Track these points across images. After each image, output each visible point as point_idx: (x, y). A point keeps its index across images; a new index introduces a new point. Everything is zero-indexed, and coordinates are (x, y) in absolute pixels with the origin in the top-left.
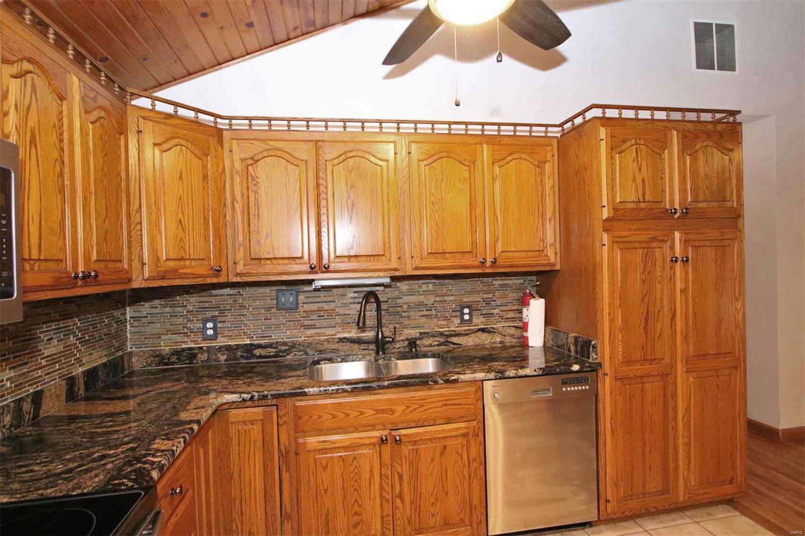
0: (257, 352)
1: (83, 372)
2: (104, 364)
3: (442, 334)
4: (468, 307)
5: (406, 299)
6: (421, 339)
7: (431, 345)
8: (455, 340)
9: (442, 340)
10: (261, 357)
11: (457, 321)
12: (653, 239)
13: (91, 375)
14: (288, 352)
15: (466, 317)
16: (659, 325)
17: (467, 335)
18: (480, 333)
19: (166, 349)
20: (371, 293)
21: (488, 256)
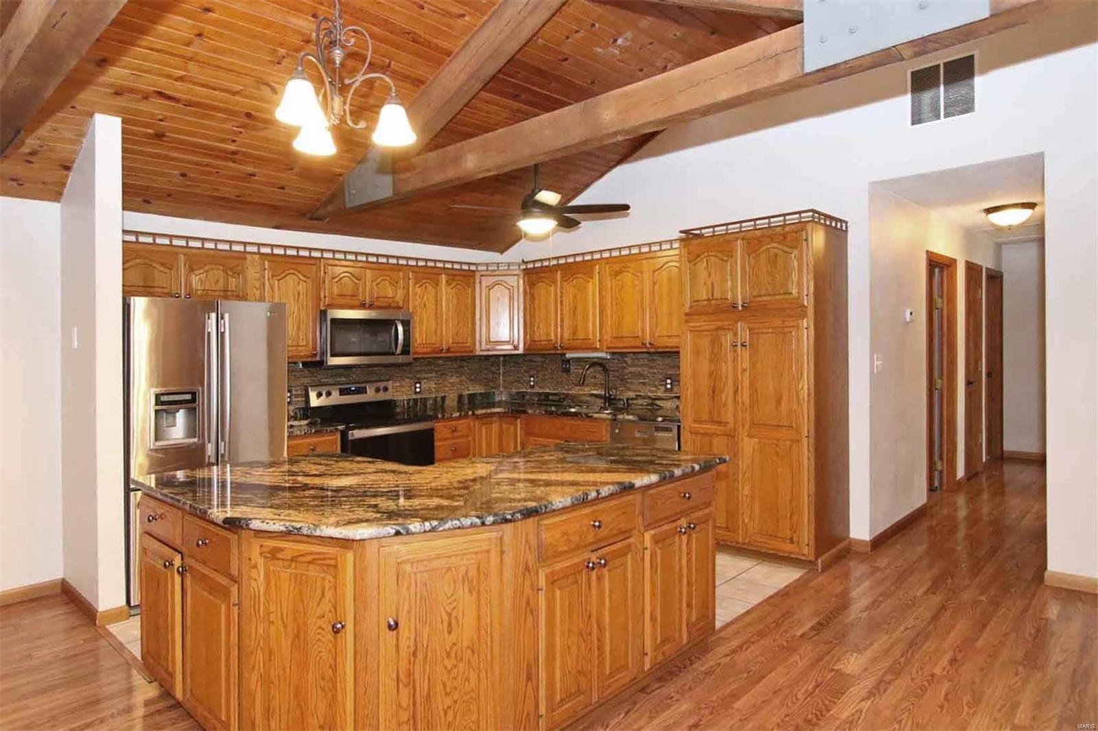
0: (551, 397)
1: (468, 395)
2: (481, 394)
3: (650, 398)
4: (670, 378)
5: (631, 369)
6: (636, 399)
7: (642, 405)
8: (658, 402)
9: (650, 402)
10: (552, 401)
11: (662, 388)
12: (720, 328)
13: (472, 397)
14: (564, 399)
15: (669, 386)
16: (724, 396)
17: (666, 399)
18: (675, 400)
19: (514, 391)
20: (595, 363)
21: (648, 340)
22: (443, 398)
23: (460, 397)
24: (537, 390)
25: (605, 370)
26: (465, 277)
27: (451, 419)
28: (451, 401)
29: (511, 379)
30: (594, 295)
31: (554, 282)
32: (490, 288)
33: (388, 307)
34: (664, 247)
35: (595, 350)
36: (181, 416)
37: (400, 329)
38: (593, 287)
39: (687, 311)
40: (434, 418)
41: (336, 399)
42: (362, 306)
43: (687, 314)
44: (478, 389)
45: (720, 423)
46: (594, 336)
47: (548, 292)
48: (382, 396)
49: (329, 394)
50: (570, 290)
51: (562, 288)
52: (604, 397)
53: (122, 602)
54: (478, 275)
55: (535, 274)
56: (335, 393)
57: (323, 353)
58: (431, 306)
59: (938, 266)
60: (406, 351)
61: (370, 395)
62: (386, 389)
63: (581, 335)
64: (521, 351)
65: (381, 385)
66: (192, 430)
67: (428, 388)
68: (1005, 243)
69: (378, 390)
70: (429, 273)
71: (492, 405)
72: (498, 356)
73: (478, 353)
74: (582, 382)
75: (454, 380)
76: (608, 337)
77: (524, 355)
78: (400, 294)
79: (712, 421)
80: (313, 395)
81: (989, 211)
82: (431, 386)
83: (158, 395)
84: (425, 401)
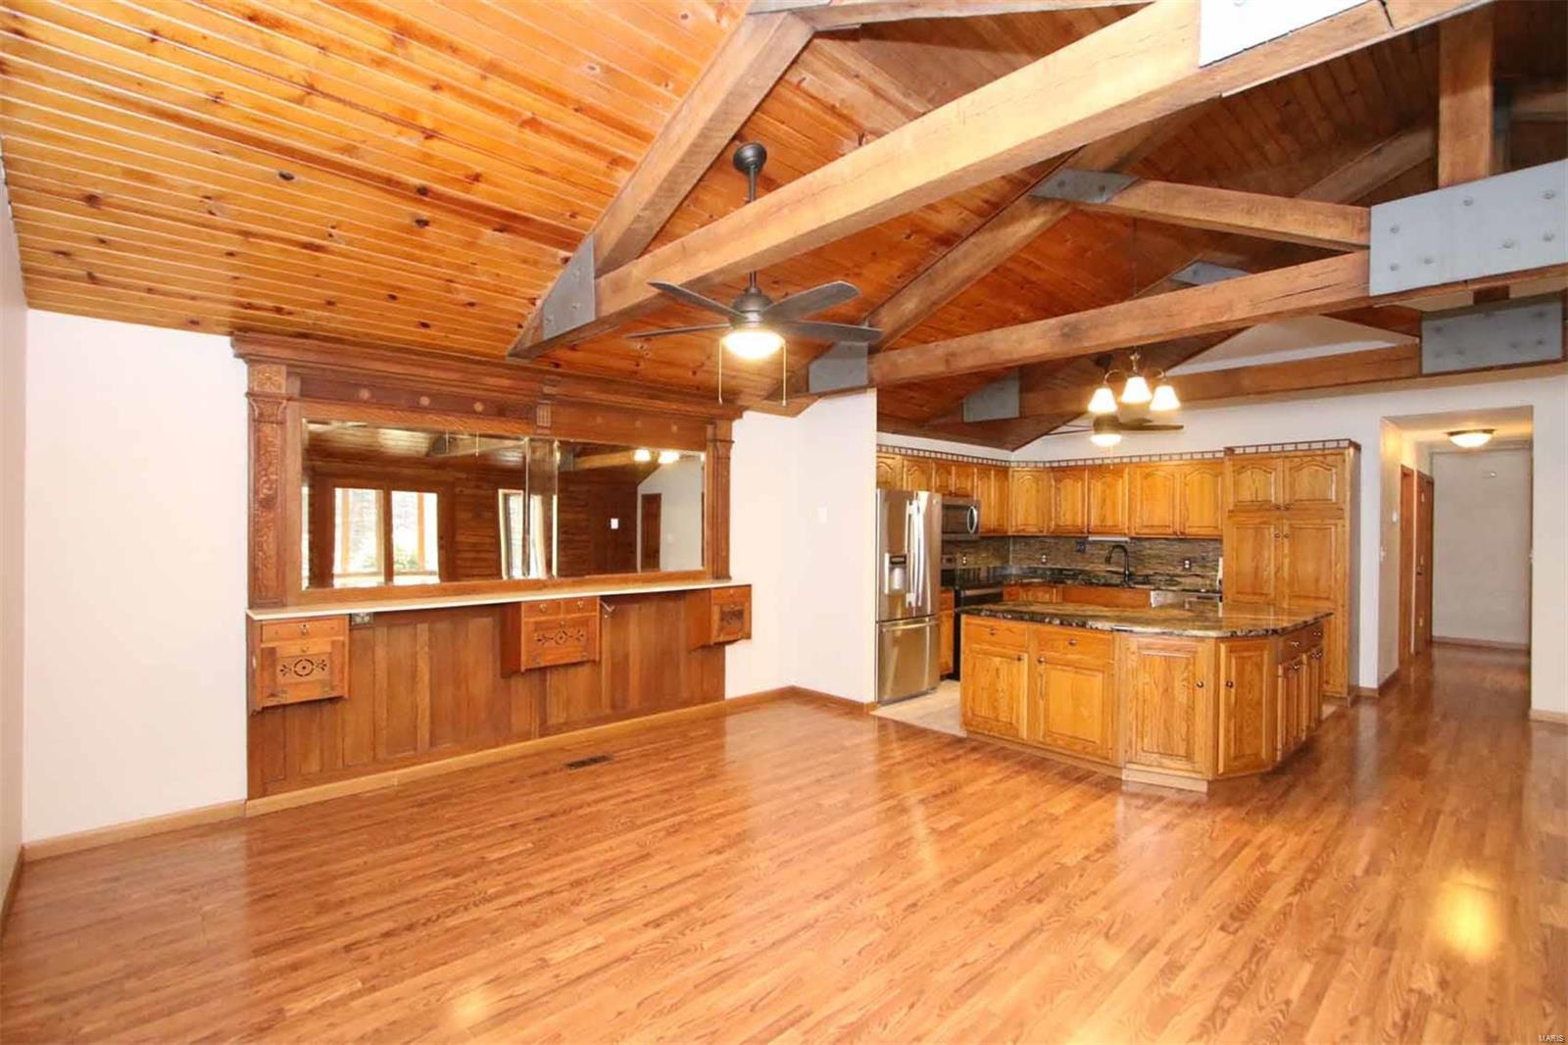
0: (1064, 572)
3: (1168, 575)
4: (1188, 560)
5: (1149, 551)
6: (1154, 576)
7: (1160, 581)
8: (1177, 579)
9: (1168, 578)
11: (1181, 568)
15: (1187, 566)
18: (1195, 577)
19: (1025, 566)
20: (1119, 546)
21: (1177, 527)
25: (1124, 551)
29: (1022, 556)
30: (1124, 495)
31: (1083, 480)
32: (1021, 481)
33: (963, 496)
34: (1163, 458)
35: (1123, 535)
36: (897, 573)
38: (1123, 485)
39: (1231, 508)
42: (951, 494)
43: (1230, 511)
44: (996, 564)
45: (1262, 594)
46: (1123, 524)
47: (1074, 487)
50: (1098, 486)
51: (1089, 483)
52: (1123, 574)
54: (1011, 470)
55: (1061, 472)
59: (1406, 474)
60: (977, 529)
63: (1109, 523)
66: (904, 583)
68: (1438, 453)
70: (985, 469)
73: (1010, 534)
75: (984, 555)
78: (970, 485)
79: (1255, 594)
81: (1452, 434)
82: (972, 558)
83: (891, 558)
84: (969, 570)
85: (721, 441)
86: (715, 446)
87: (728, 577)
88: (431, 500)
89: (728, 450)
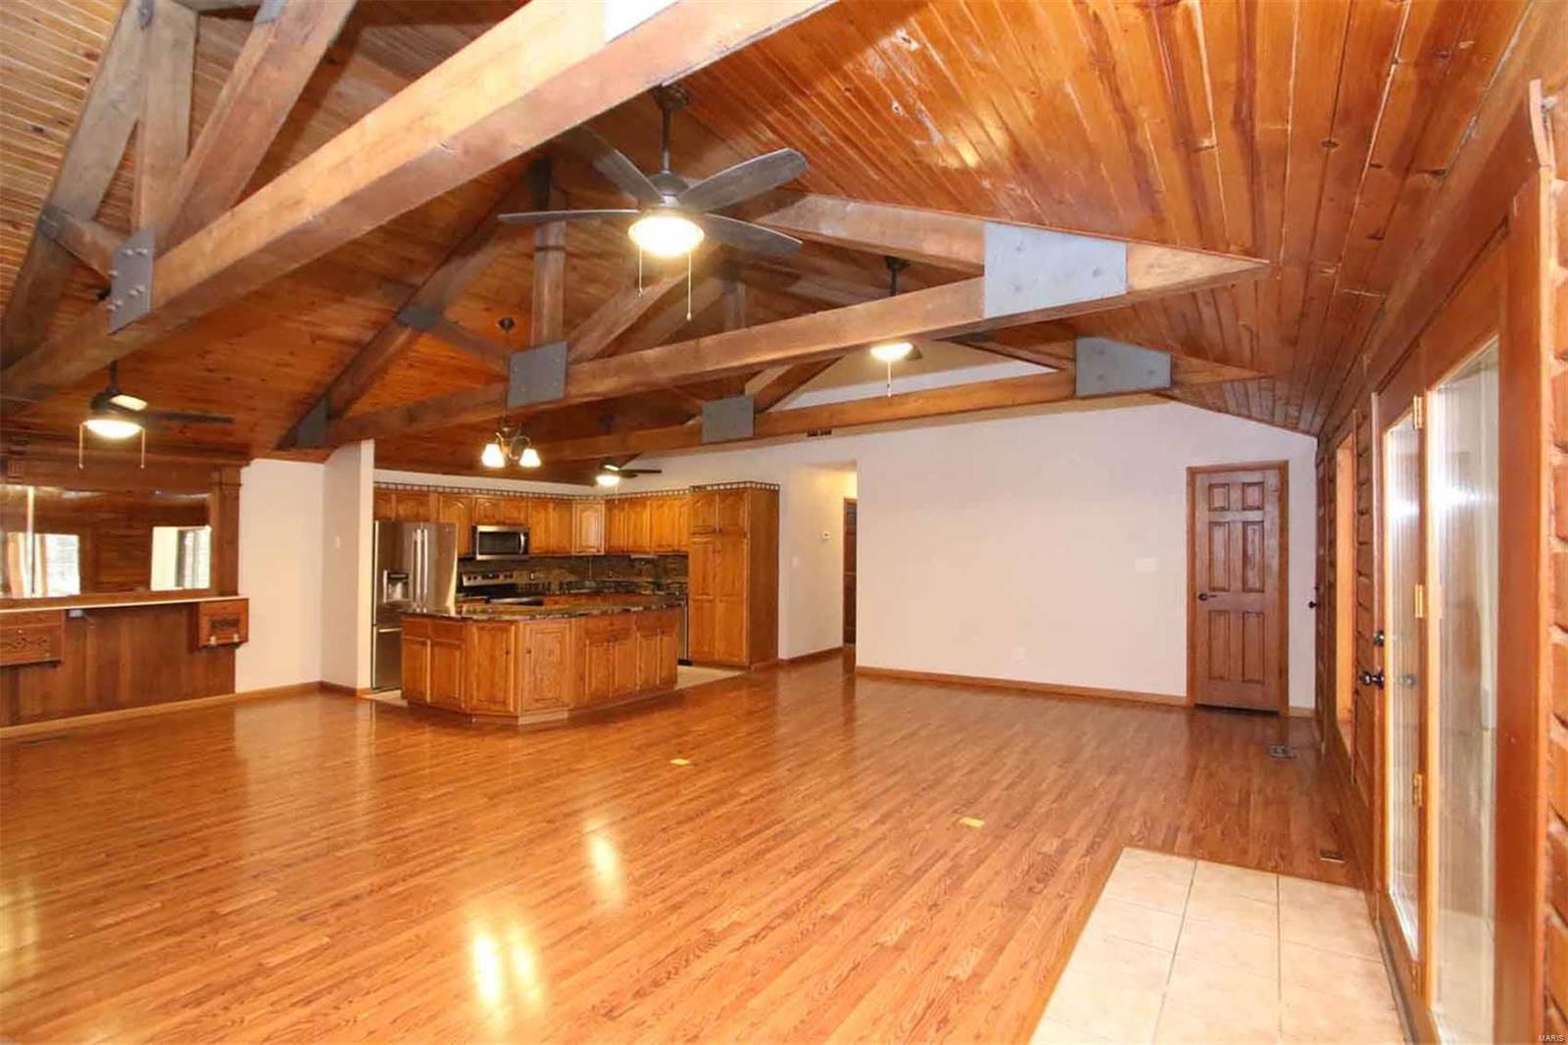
0: (622, 584)
1: (566, 581)
2: (575, 580)
4: (683, 571)
5: (668, 566)
10: (623, 586)
12: (708, 542)
13: (569, 582)
14: (631, 585)
15: (683, 576)
16: (709, 579)
18: (686, 582)
19: (599, 579)
20: (648, 561)
21: (676, 547)
22: (549, 584)
23: (561, 584)
24: (614, 579)
25: (655, 566)
26: (564, 503)
27: (554, 595)
28: (555, 587)
29: (596, 571)
30: (647, 519)
31: (623, 509)
32: (582, 511)
33: (515, 525)
35: (646, 553)
36: (399, 586)
37: (522, 538)
38: (646, 514)
39: (693, 531)
40: (544, 594)
41: (479, 581)
42: (498, 523)
43: (693, 533)
44: (573, 578)
45: (707, 594)
46: (647, 544)
47: (619, 516)
48: (509, 581)
49: (475, 578)
50: (632, 514)
51: (628, 513)
52: (654, 583)
53: (369, 686)
54: (574, 503)
55: (612, 503)
56: (479, 578)
57: (475, 553)
58: (542, 525)
60: (526, 551)
61: (501, 580)
62: (511, 576)
63: (639, 544)
64: (602, 553)
65: (508, 573)
66: (405, 594)
67: (538, 577)
69: (506, 577)
70: (541, 501)
71: (584, 588)
72: (587, 557)
73: (574, 554)
74: (640, 574)
75: (557, 572)
76: (653, 545)
77: (604, 556)
78: (522, 516)
79: (703, 593)
80: (465, 579)
82: (541, 575)
83: (389, 574)
84: (537, 585)
85: (227, 485)
86: (221, 489)
87: (236, 593)
88: (73, 540)
89: (238, 491)
